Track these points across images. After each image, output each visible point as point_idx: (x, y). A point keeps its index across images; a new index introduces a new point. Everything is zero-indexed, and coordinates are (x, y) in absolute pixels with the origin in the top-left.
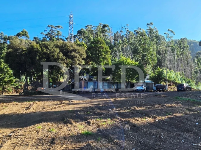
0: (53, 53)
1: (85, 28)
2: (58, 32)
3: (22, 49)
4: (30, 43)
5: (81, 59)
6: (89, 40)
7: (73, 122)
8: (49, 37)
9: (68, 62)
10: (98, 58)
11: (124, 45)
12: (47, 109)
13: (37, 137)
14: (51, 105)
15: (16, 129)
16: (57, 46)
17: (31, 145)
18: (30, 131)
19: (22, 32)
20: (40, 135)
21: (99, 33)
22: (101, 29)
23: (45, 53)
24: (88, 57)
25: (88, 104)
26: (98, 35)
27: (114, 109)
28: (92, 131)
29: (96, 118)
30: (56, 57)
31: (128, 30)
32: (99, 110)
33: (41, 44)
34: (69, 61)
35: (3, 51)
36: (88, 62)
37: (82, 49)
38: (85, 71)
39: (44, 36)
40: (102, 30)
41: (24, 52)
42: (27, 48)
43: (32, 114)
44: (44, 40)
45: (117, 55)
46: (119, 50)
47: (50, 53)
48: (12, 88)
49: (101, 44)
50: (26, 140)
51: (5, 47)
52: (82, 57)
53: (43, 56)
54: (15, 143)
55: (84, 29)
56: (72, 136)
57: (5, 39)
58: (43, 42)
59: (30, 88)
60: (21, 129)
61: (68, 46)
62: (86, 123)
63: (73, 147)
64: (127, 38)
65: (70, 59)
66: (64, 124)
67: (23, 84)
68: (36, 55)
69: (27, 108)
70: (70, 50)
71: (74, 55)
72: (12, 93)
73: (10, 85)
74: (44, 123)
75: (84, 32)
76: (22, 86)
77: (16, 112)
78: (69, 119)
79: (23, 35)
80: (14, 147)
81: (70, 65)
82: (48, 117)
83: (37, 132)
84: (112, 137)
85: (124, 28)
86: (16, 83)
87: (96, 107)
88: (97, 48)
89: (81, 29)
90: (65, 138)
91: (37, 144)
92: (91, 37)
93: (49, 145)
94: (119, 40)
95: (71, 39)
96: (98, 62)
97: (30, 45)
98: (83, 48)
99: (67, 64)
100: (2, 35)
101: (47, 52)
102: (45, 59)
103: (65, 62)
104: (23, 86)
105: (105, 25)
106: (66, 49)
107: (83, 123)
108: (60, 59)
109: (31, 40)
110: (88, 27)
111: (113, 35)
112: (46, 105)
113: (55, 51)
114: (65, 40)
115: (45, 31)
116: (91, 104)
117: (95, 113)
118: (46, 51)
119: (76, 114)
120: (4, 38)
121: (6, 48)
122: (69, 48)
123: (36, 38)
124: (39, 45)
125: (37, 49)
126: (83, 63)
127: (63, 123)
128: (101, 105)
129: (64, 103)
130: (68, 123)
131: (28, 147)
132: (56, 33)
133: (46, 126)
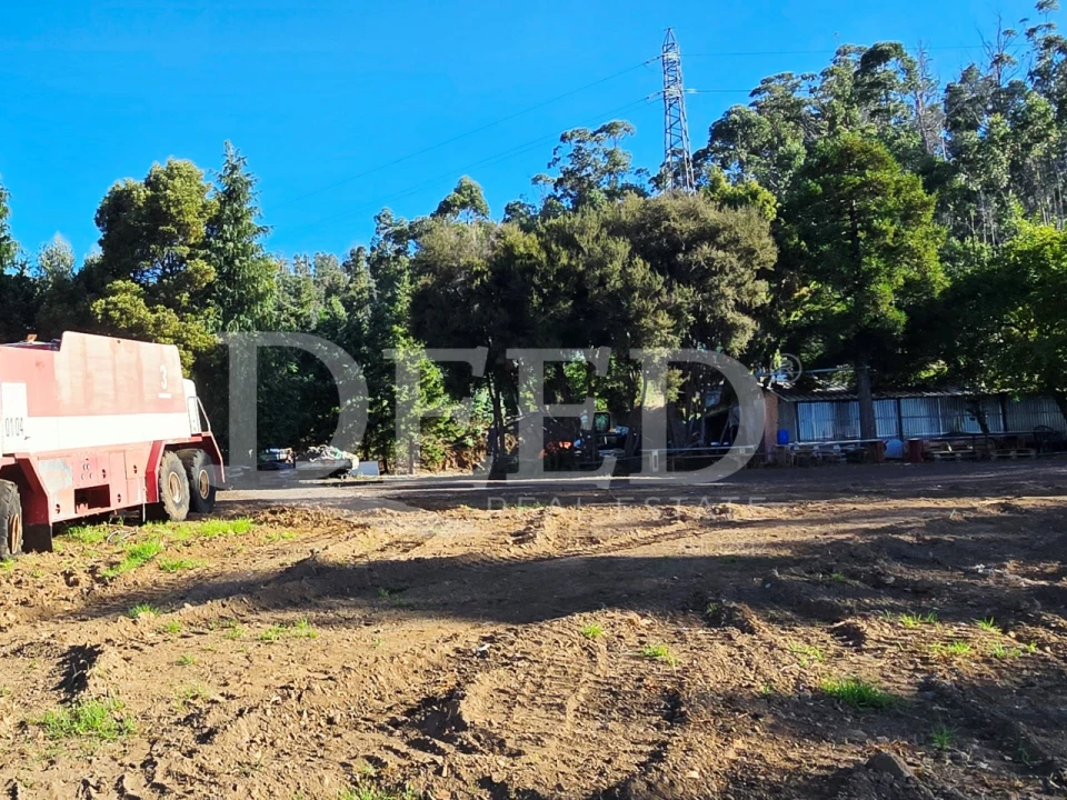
0: (601, 264)
1: (753, 100)
2: (609, 154)
3: (470, 265)
4: (498, 236)
5: (746, 277)
6: (784, 162)
7: (755, 621)
8: (572, 188)
9: (679, 300)
10: (854, 254)
11: (1027, 147)
12: (608, 544)
13: (593, 678)
14: (622, 525)
15: (501, 629)
16: (616, 229)
17: (577, 710)
18: (557, 642)
19: (458, 191)
20: (605, 667)
21: (840, 109)
22: (849, 83)
23: (565, 273)
24: (787, 258)
25: (824, 528)
26: (832, 120)
27: (1011, 565)
28: (886, 684)
29: (895, 610)
30: (619, 285)
31: (1053, 34)
32: (899, 566)
33: (544, 231)
34: (684, 295)
35: (398, 288)
36: (790, 290)
37: (749, 219)
38: (777, 342)
39: (550, 189)
40: (856, 85)
41: (478, 282)
42: (489, 260)
43: (545, 562)
44: (549, 210)
45: (978, 221)
46: (991, 187)
47: (589, 266)
48: (441, 447)
49: (862, 167)
50: (548, 681)
51: (401, 272)
52: (755, 262)
53: (556, 288)
54: (507, 689)
55: (744, 106)
56: (765, 696)
57: (399, 237)
58: (553, 221)
59: (510, 443)
60: (520, 628)
61: (674, 214)
62: (837, 633)
63: (789, 759)
64: (1049, 96)
65: (687, 284)
66: (709, 626)
67: (483, 425)
68: (526, 289)
69: (521, 537)
70: (685, 236)
71: (710, 260)
72: (444, 468)
73: (434, 433)
74: (610, 614)
75: (748, 123)
76: (479, 434)
77: (479, 550)
78: (734, 604)
79: (464, 205)
80: (509, 708)
81: (691, 318)
82: (622, 584)
83: (586, 653)
84: (1035, 740)
85: (1021, 29)
86: (454, 422)
87: (877, 547)
88: (841, 197)
89: (729, 113)
90: (731, 702)
91: (602, 711)
92: (789, 141)
93: (658, 726)
94: (987, 120)
95: (680, 178)
96: (856, 278)
97: (500, 243)
98: (754, 212)
99: (675, 312)
100: (388, 221)
101: (574, 263)
102: (566, 302)
103: (662, 306)
104: (483, 435)
105: (876, 47)
106: (661, 233)
107: (816, 631)
108: (634, 290)
109: (496, 220)
110: (766, 89)
111: (939, 97)
112: (599, 527)
113: (612, 255)
114: (648, 188)
115: (549, 165)
116: (842, 526)
117: (877, 584)
118: (571, 258)
119: (765, 582)
120: (396, 232)
121: (407, 273)
122: (677, 226)
123: (514, 210)
124: (533, 236)
125: (530, 256)
126: (764, 295)
127: (704, 619)
128: (907, 538)
129: (683, 518)
130: (730, 621)
131: (562, 717)
132: (603, 163)
133: (624, 629)
